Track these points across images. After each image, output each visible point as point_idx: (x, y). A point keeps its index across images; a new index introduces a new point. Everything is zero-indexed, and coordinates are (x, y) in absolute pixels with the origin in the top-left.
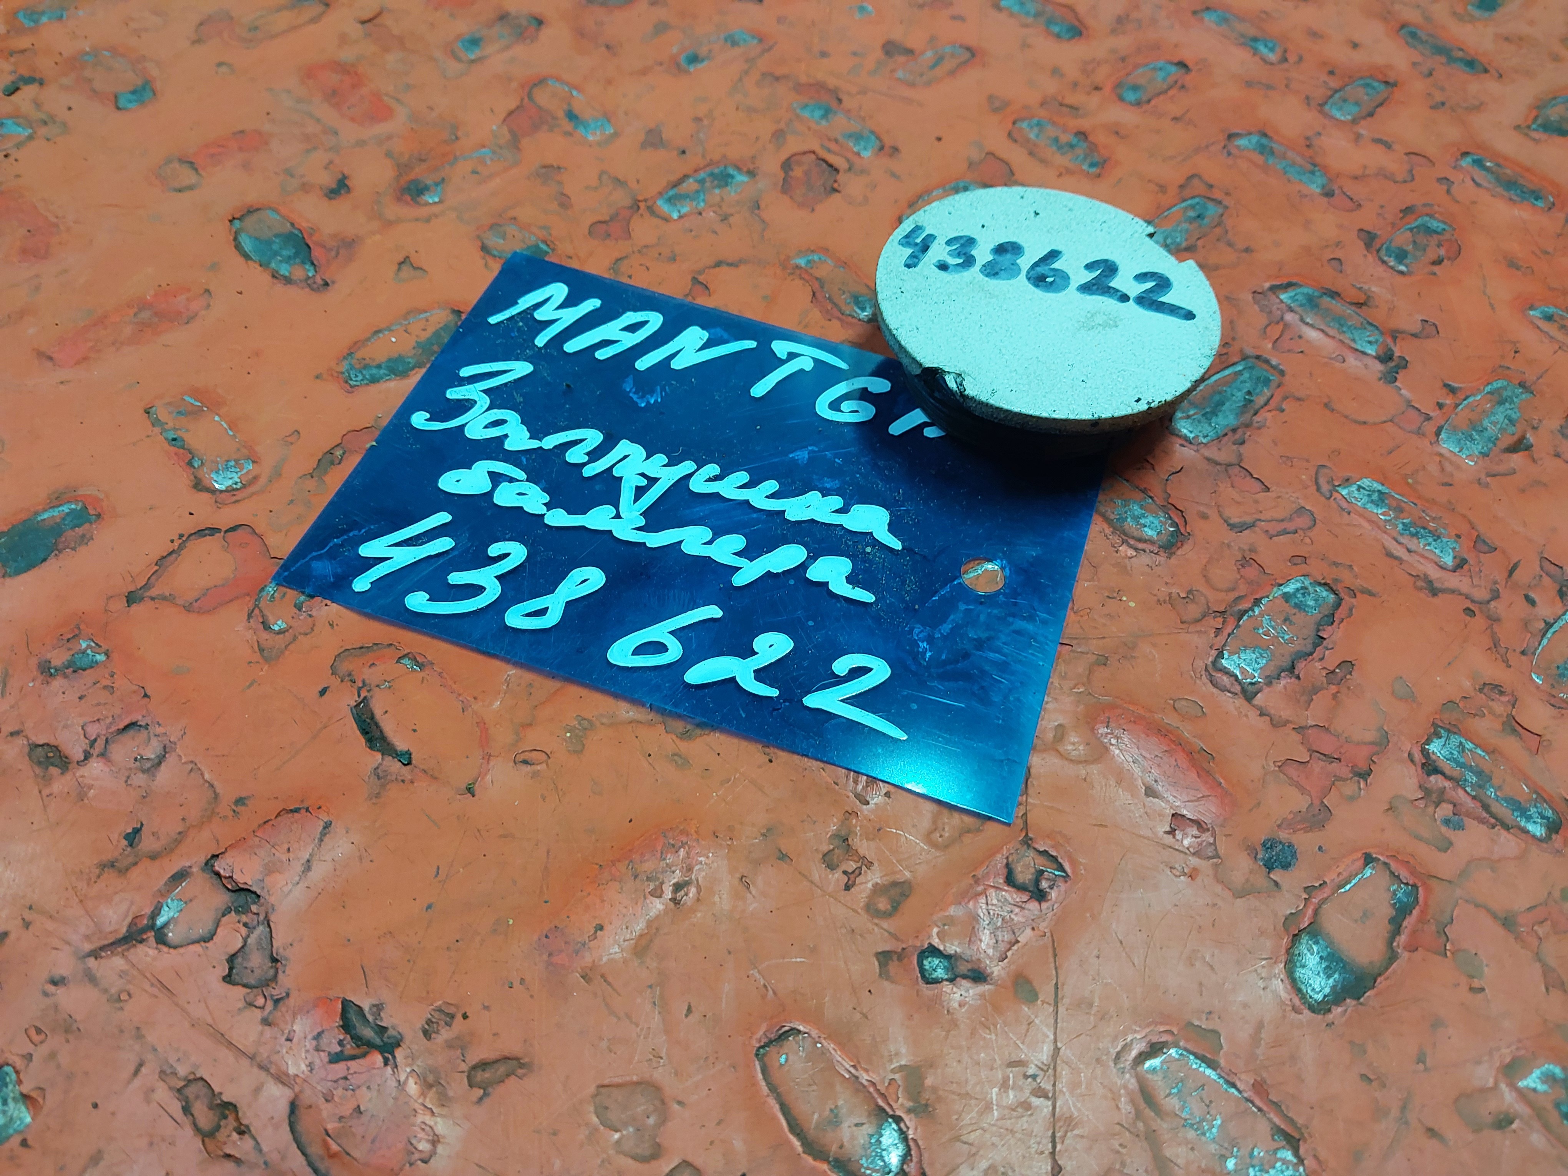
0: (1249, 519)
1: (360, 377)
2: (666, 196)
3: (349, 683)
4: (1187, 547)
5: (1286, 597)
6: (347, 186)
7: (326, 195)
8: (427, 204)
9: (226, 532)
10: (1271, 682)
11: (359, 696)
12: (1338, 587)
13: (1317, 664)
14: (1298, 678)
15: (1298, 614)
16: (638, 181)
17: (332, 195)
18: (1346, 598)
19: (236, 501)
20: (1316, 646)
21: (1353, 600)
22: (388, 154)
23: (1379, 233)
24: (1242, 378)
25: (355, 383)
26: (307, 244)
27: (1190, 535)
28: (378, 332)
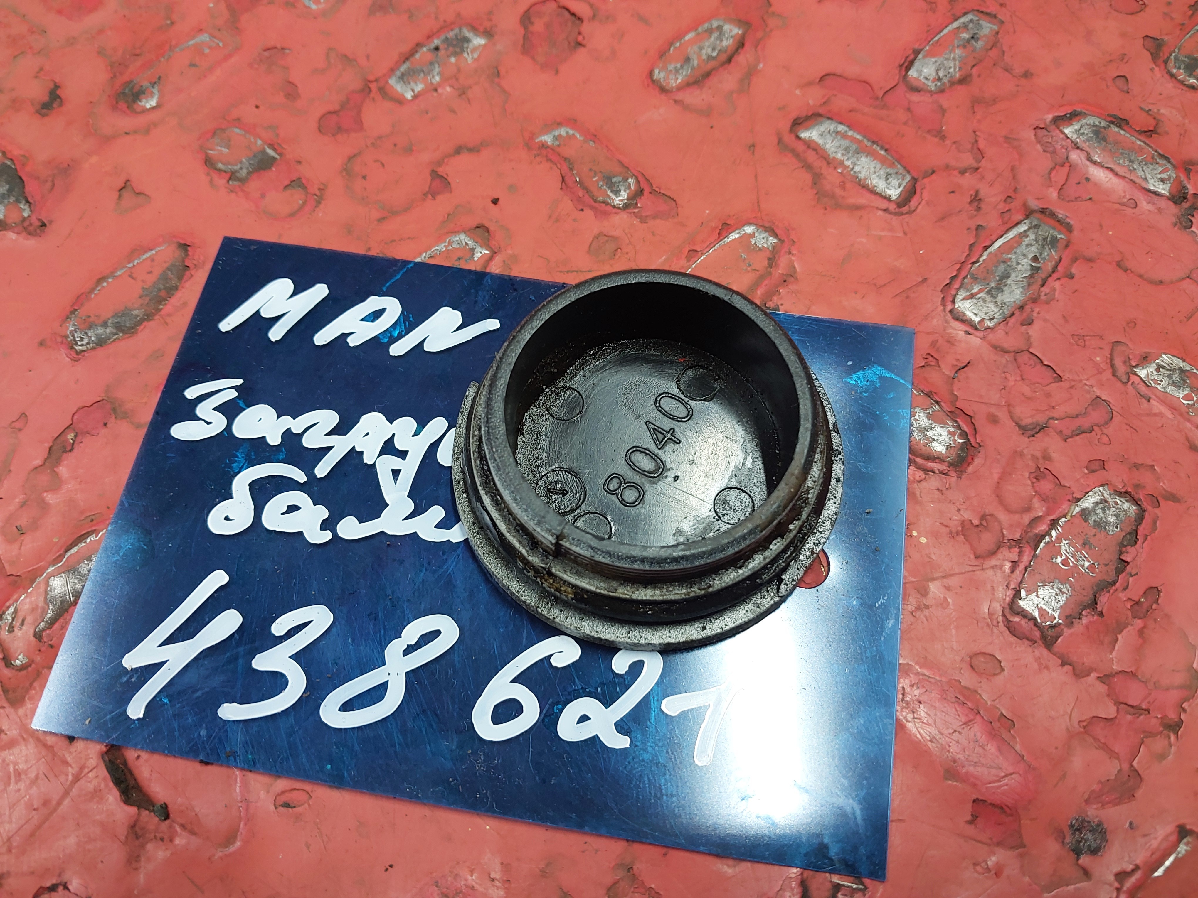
0: (1041, 419)
1: (85, 341)
2: (398, 73)
4: (978, 461)
5: (1085, 514)
6: (59, 97)
7: (38, 112)
8: (145, 111)
10: (1072, 623)
12: (1141, 495)
13: (1120, 595)
14: (1101, 614)
15: (1098, 535)
16: (368, 57)
17: (44, 111)
18: (1149, 508)
20: (1119, 571)
21: (1157, 511)
22: (100, 52)
23: (1166, 38)
24: (1027, 241)
25: (80, 348)
26: (20, 178)
27: (980, 446)
28: (100, 280)
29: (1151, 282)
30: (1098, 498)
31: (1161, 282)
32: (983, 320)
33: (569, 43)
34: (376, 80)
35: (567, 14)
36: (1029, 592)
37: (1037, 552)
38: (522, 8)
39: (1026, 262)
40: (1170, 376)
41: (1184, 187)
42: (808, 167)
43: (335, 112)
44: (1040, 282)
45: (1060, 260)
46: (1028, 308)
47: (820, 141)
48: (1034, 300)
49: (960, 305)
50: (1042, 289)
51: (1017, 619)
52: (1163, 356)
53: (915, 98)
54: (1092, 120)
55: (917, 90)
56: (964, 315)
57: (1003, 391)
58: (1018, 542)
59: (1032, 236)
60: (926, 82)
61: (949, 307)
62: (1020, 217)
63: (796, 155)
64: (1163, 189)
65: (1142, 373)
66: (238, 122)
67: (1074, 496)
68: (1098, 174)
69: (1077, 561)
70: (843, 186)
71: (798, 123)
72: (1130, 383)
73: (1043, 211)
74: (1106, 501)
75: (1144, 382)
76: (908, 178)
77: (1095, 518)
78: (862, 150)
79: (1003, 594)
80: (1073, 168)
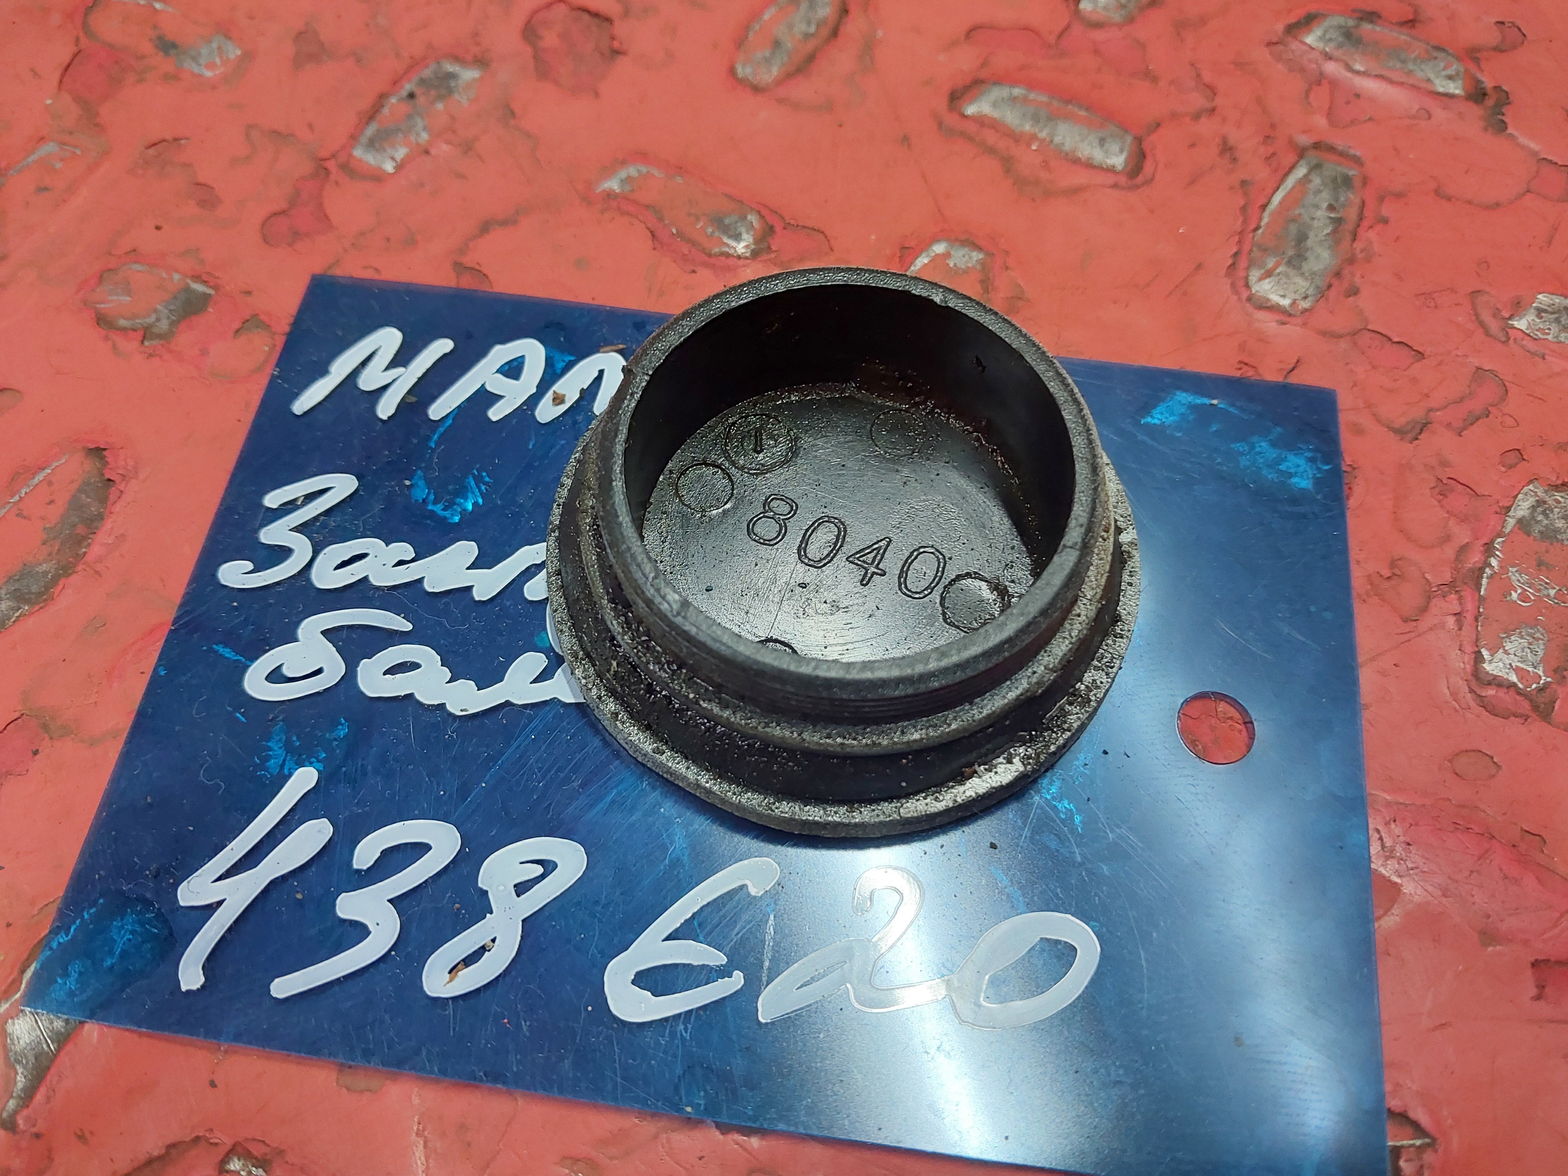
29: (1487, 208)
30: (1531, 501)
31: (1498, 204)
32: (1294, 302)
33: (602, 54)
34: (333, 156)
35: (586, 17)
36: (1493, 652)
37: (1482, 593)
38: (519, 19)
39: (1321, 213)
40: (1557, 321)
41: (1478, 82)
42: (991, 151)
43: (283, 212)
44: (1348, 237)
45: (1364, 203)
46: (1346, 272)
47: (996, 114)
48: (1351, 261)
49: (1258, 288)
50: (1355, 246)
51: (1491, 692)
52: (1540, 296)
53: (1099, 36)
54: (1336, 20)
55: (1098, 25)
56: (1268, 300)
57: (1355, 389)
58: (1452, 585)
59: (1316, 181)
60: (1107, 13)
61: (1245, 294)
62: (1291, 158)
63: (969, 138)
64: (1455, 88)
65: (1521, 324)
66: (134, 254)
67: (1501, 505)
68: (1370, 85)
69: (1539, 590)
70: (1046, 165)
71: (957, 97)
72: (1511, 341)
73: (1317, 146)
74: (1545, 502)
75: (1528, 335)
76: (1129, 139)
77: (1537, 528)
78: (1054, 117)
79: (1460, 662)
80: (1334, 84)
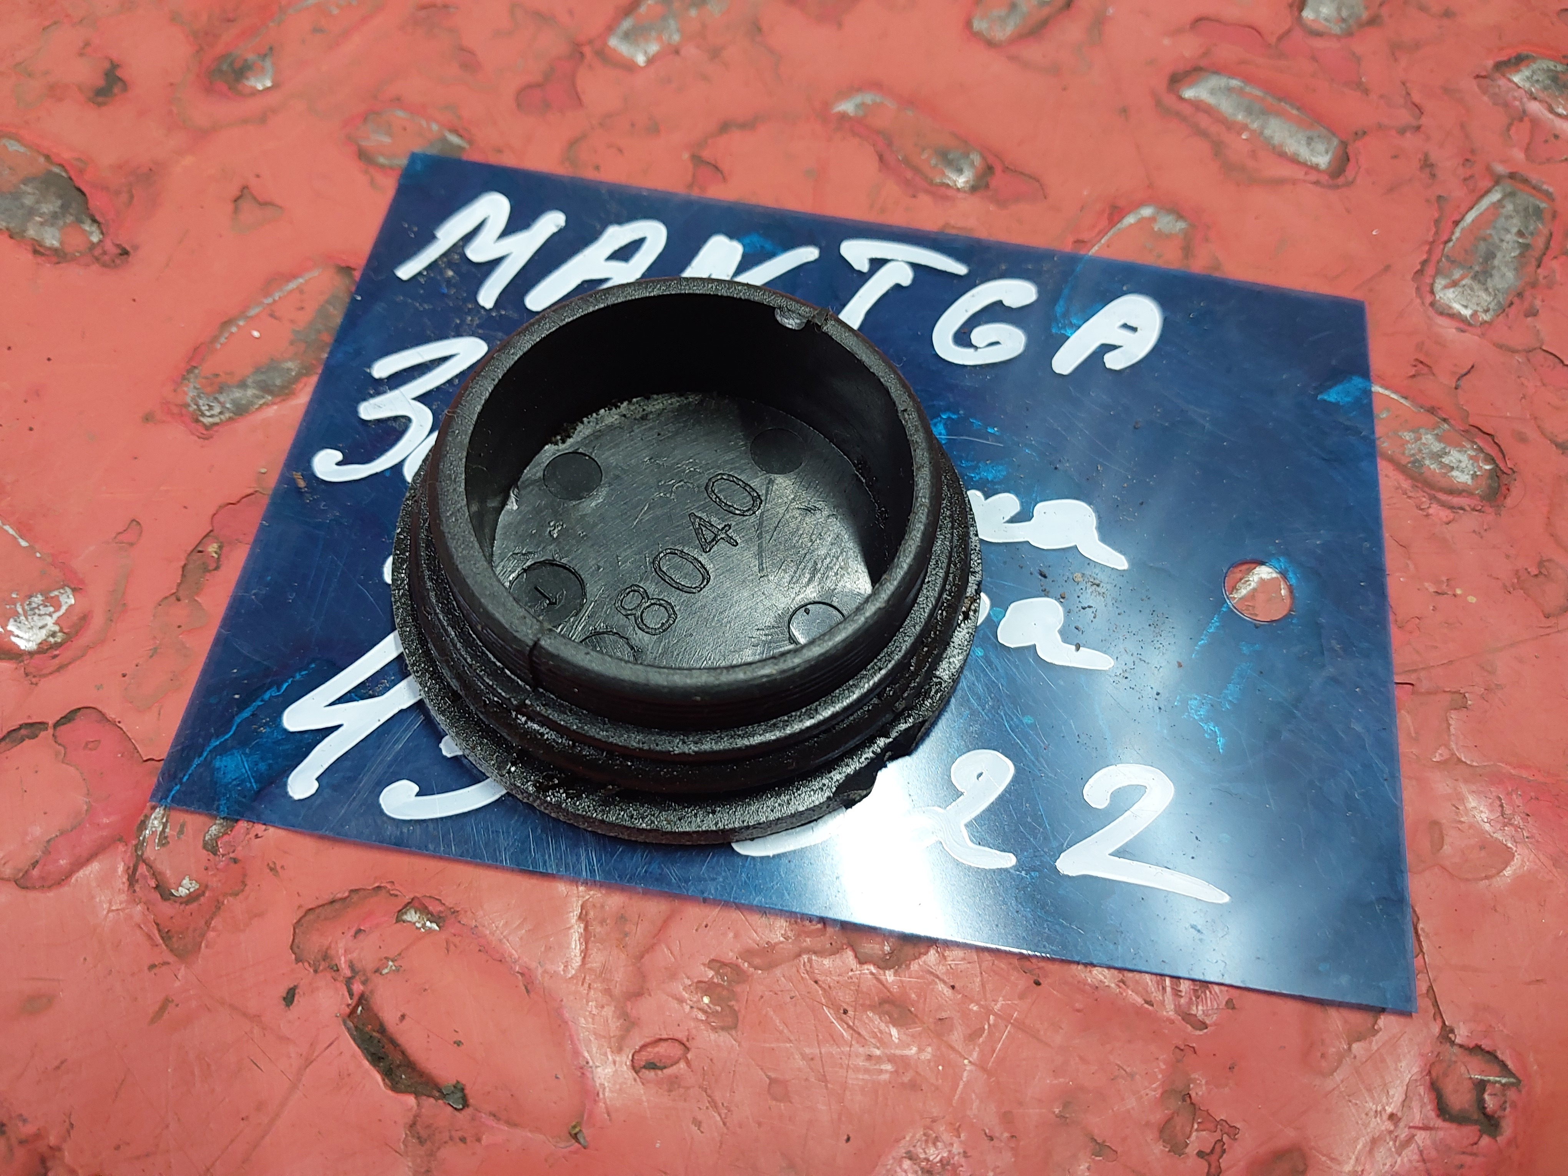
1: (217, 410)
2: (620, 31)
3: (329, 975)
4: (1516, 492)
6: (120, 79)
7: (90, 101)
8: (255, 93)
9: (56, 725)
11: (351, 995)
16: (571, 12)
17: (100, 99)
19: (60, 668)
22: (174, 18)
24: (1504, 212)
25: (211, 420)
26: (79, 190)
27: (1514, 472)
28: (227, 323)
32: (1475, 313)
34: (590, 42)
39: (1511, 237)
42: (1203, 134)
43: (539, 85)
44: (1534, 263)
45: (1551, 234)
46: (1527, 294)
47: (1211, 100)
48: (1534, 285)
49: (1442, 295)
50: (1539, 271)
53: (1317, 43)
54: (1546, 64)
55: (1318, 34)
56: (1450, 308)
57: (1523, 400)
59: (1509, 207)
60: (1327, 24)
61: (1428, 299)
62: (1487, 183)
63: (1184, 119)
66: (398, 101)
70: (1254, 154)
71: (1176, 80)
73: (1512, 176)
76: (1335, 142)
78: (1266, 111)
80: (1535, 123)
